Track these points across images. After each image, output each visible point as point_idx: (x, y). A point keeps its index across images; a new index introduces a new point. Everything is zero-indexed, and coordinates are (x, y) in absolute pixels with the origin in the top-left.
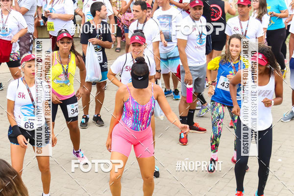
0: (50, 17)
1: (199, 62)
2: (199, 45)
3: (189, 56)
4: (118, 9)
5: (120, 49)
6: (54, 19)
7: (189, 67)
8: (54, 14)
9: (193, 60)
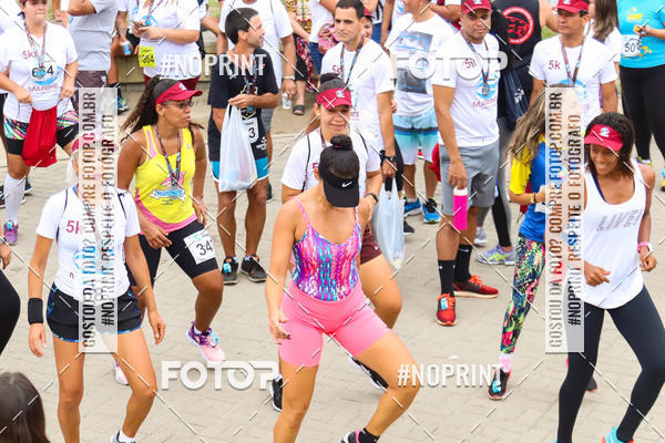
0: (147, 36)
1: (482, 138)
2: (482, 100)
3: (460, 123)
4: (300, 18)
5: (303, 108)
6: (155, 40)
7: (460, 148)
8: (154, 30)
9: (468, 133)
